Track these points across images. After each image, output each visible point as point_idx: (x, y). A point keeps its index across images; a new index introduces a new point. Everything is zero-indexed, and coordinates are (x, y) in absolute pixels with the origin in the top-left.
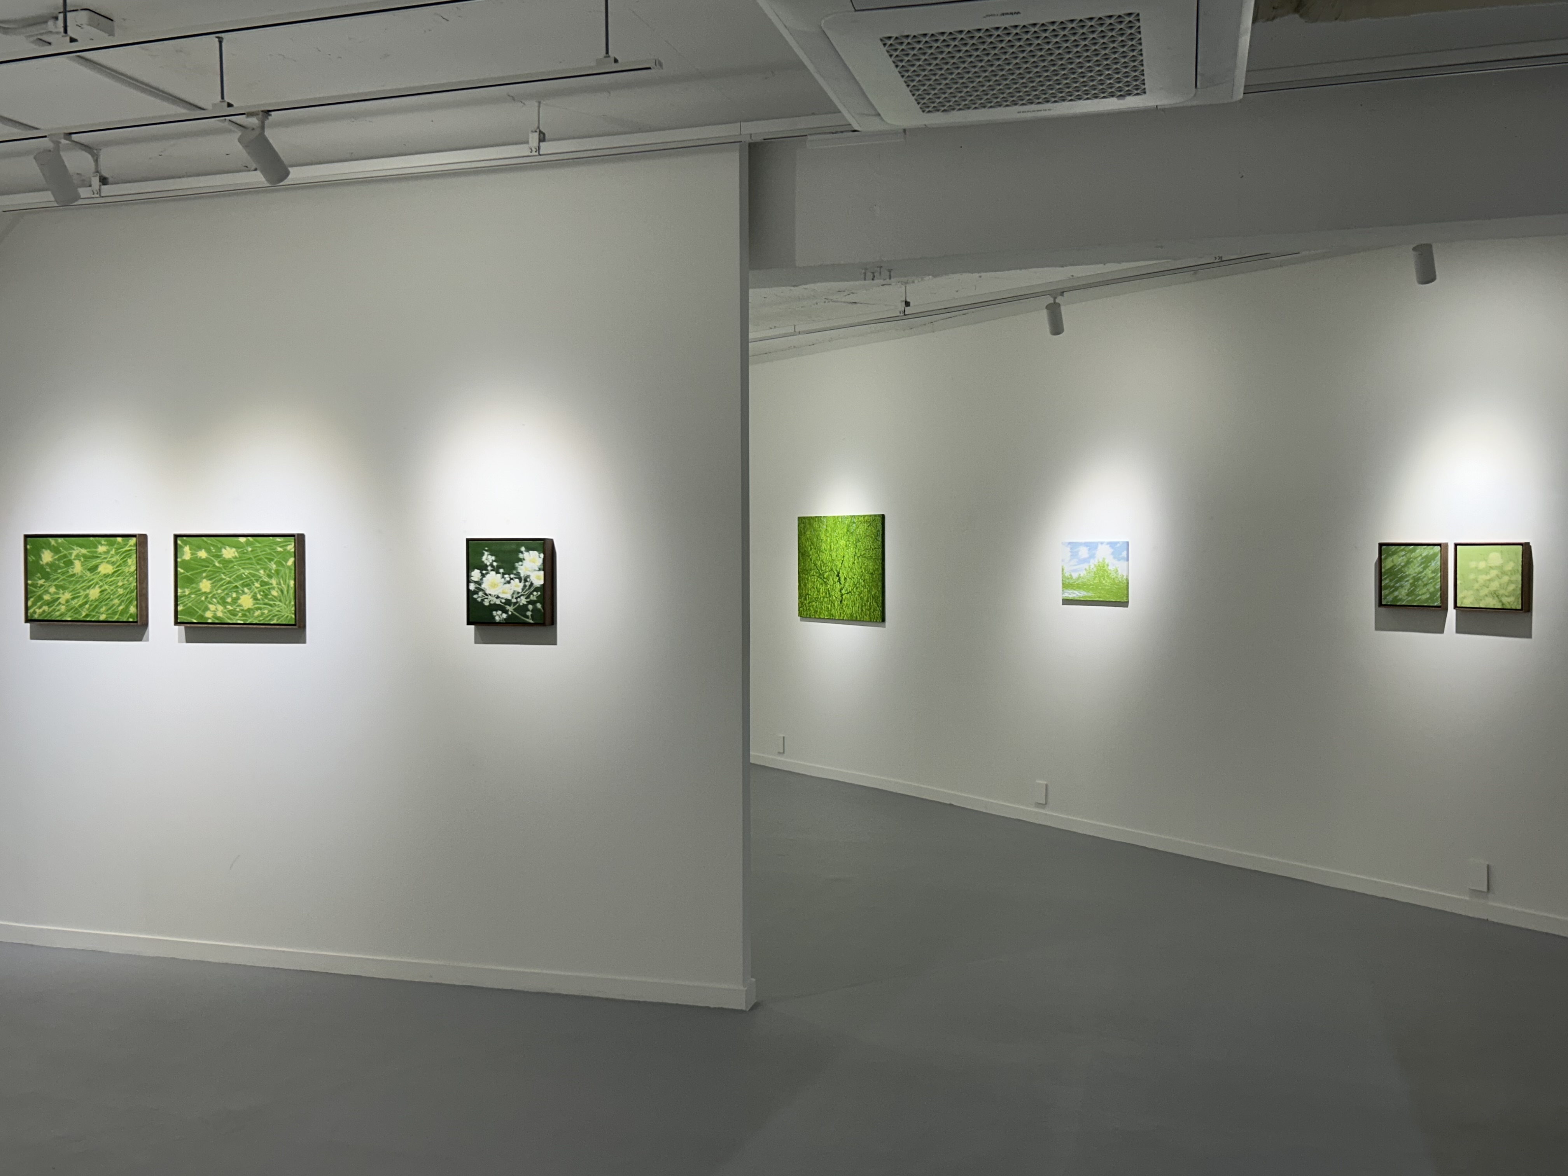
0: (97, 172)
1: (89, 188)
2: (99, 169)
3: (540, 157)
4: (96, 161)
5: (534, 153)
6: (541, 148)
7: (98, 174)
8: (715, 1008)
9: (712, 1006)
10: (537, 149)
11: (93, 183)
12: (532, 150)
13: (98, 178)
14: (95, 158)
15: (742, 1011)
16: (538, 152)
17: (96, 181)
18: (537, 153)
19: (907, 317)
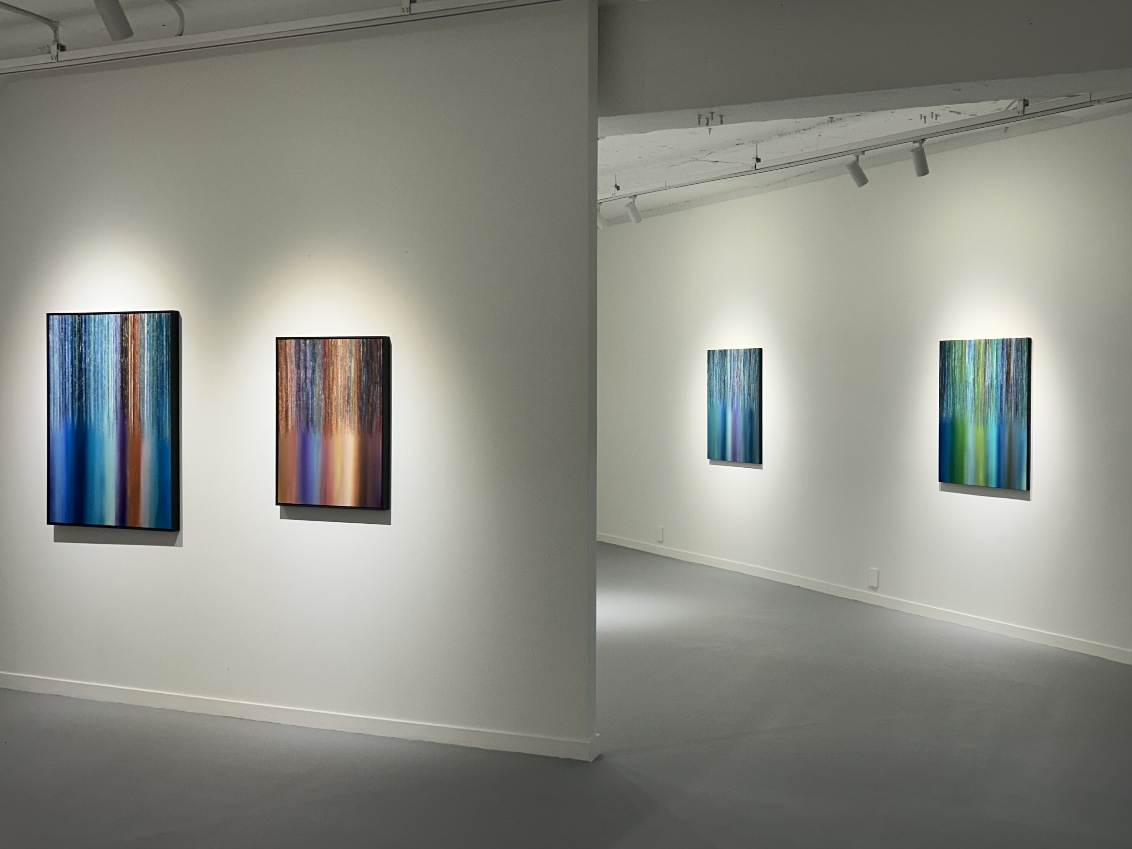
0: (56, 41)
1: (49, 55)
2: (57, 38)
3: (411, 16)
4: (55, 31)
5: (406, 13)
6: (412, 8)
7: (56, 43)
8: (564, 759)
9: (561, 757)
10: (409, 9)
11: (52, 50)
12: (404, 11)
13: (56, 46)
14: (54, 29)
15: (586, 762)
16: (409, 11)
17: (54, 48)
18: (408, 13)
19: (757, 171)
